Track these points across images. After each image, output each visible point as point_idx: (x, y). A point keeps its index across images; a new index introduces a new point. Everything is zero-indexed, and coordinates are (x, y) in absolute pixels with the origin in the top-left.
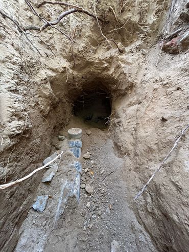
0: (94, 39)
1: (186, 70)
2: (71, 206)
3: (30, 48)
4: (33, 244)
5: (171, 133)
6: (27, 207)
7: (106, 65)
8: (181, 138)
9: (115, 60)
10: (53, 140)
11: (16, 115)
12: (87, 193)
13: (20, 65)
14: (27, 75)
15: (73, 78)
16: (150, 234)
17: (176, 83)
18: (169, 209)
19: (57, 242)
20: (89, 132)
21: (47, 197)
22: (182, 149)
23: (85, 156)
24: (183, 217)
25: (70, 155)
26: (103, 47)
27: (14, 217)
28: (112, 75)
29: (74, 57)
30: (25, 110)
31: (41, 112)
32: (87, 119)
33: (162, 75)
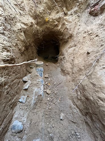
0: (49, 5)
1: (102, 25)
2: (39, 99)
3: (10, 8)
4: (21, 117)
5: (92, 60)
6: (16, 101)
7: (56, 23)
8: (97, 61)
9: (62, 20)
10: (27, 68)
11: (5, 49)
12: (48, 94)
13: (4, 17)
14: (9, 25)
15: (37, 31)
16: (79, 109)
17: (96, 32)
18: (89, 95)
19: (34, 115)
20: (47, 64)
21: (26, 96)
22: (97, 66)
23: (46, 76)
24: (96, 97)
25: (37, 76)
26: (55, 11)
27: (10, 104)
28: (60, 29)
29: (37, 16)
30: (10, 47)
31: (19, 50)
32: (46, 58)
33: (89, 28)
